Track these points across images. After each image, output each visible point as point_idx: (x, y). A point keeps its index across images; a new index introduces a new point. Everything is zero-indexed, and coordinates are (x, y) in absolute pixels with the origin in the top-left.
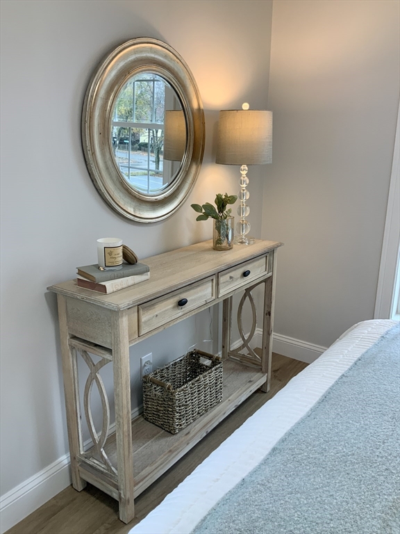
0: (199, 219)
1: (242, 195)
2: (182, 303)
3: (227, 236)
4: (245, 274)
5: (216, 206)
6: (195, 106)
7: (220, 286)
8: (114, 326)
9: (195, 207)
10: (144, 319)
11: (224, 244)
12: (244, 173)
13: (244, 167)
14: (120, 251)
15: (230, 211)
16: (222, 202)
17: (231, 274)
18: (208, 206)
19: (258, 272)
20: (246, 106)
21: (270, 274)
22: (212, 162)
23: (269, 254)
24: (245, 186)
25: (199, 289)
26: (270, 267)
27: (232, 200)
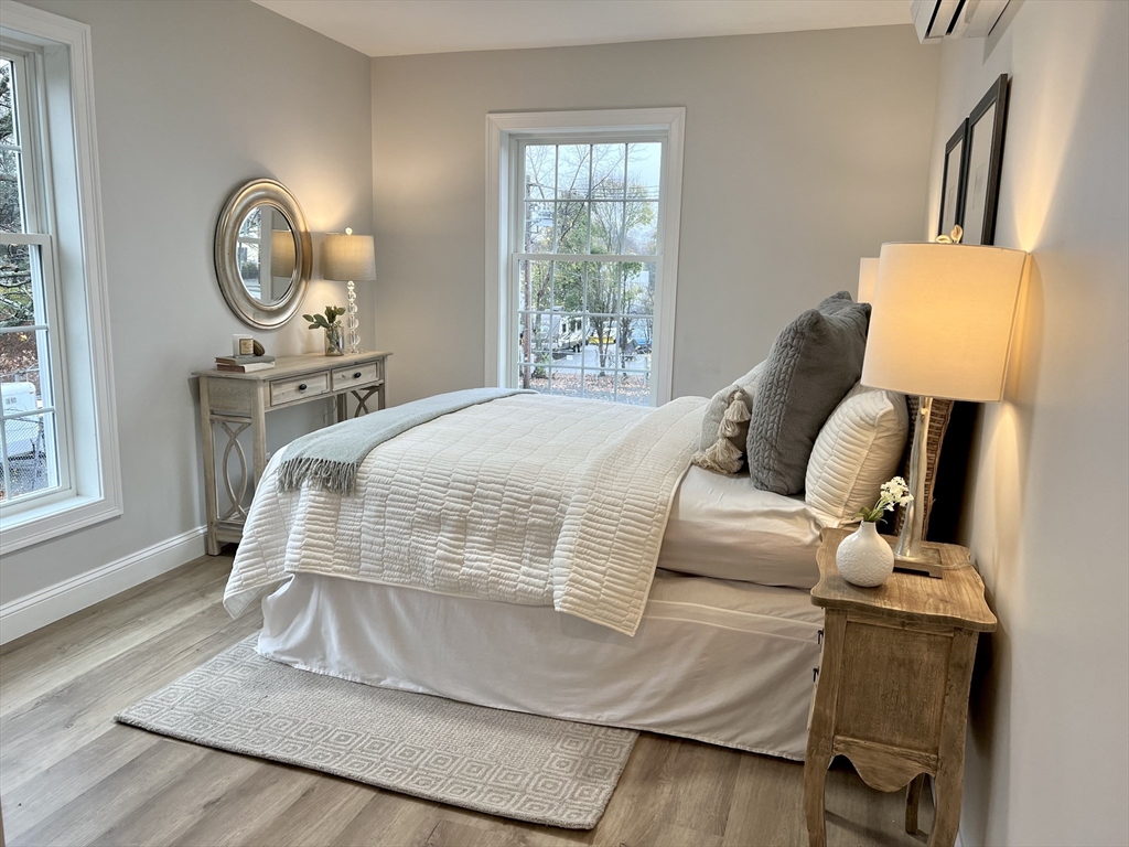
0: (311, 327)
1: (350, 309)
2: (302, 388)
3: (338, 344)
4: (357, 376)
5: (326, 318)
6: (303, 229)
7: (334, 381)
8: (254, 395)
9: (307, 317)
10: (274, 393)
11: (336, 352)
12: (351, 288)
13: (351, 283)
14: (252, 343)
15: (339, 322)
16: (332, 314)
17: (344, 373)
18: (317, 317)
19: (369, 377)
20: (349, 231)
21: (381, 381)
22: (320, 278)
23: (379, 361)
24: (352, 300)
25: (316, 380)
26: (381, 374)
27: (341, 311)
